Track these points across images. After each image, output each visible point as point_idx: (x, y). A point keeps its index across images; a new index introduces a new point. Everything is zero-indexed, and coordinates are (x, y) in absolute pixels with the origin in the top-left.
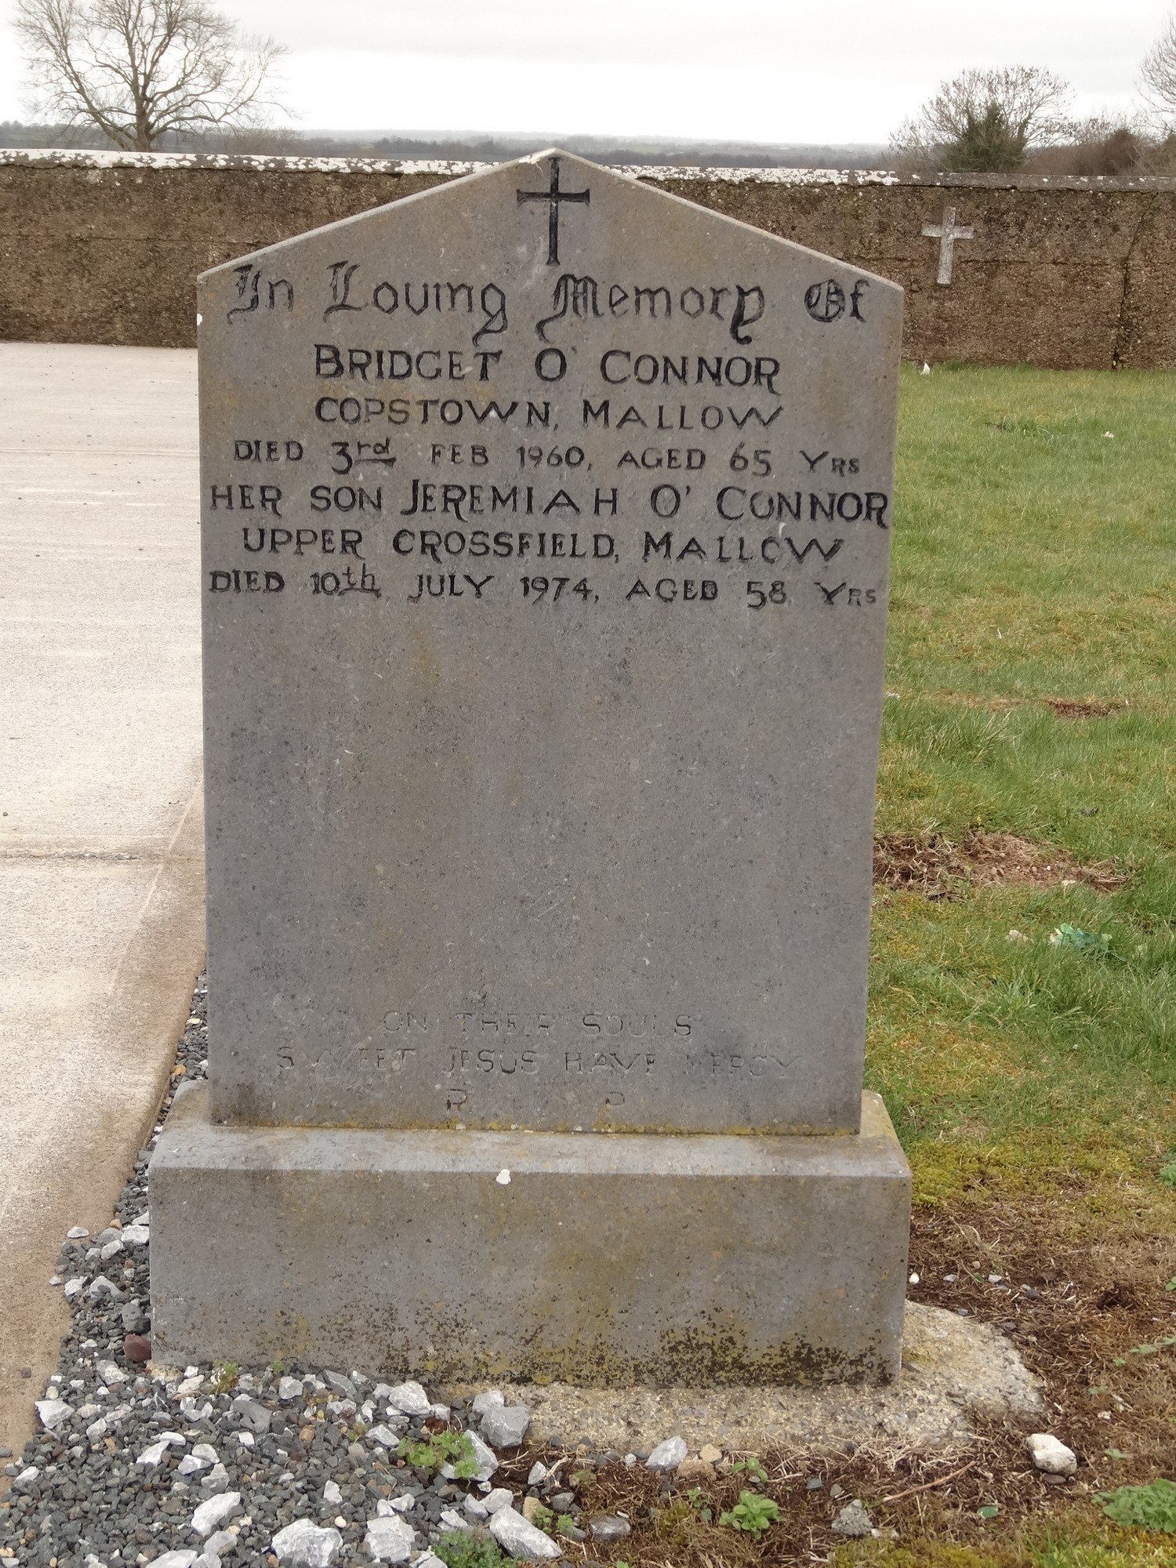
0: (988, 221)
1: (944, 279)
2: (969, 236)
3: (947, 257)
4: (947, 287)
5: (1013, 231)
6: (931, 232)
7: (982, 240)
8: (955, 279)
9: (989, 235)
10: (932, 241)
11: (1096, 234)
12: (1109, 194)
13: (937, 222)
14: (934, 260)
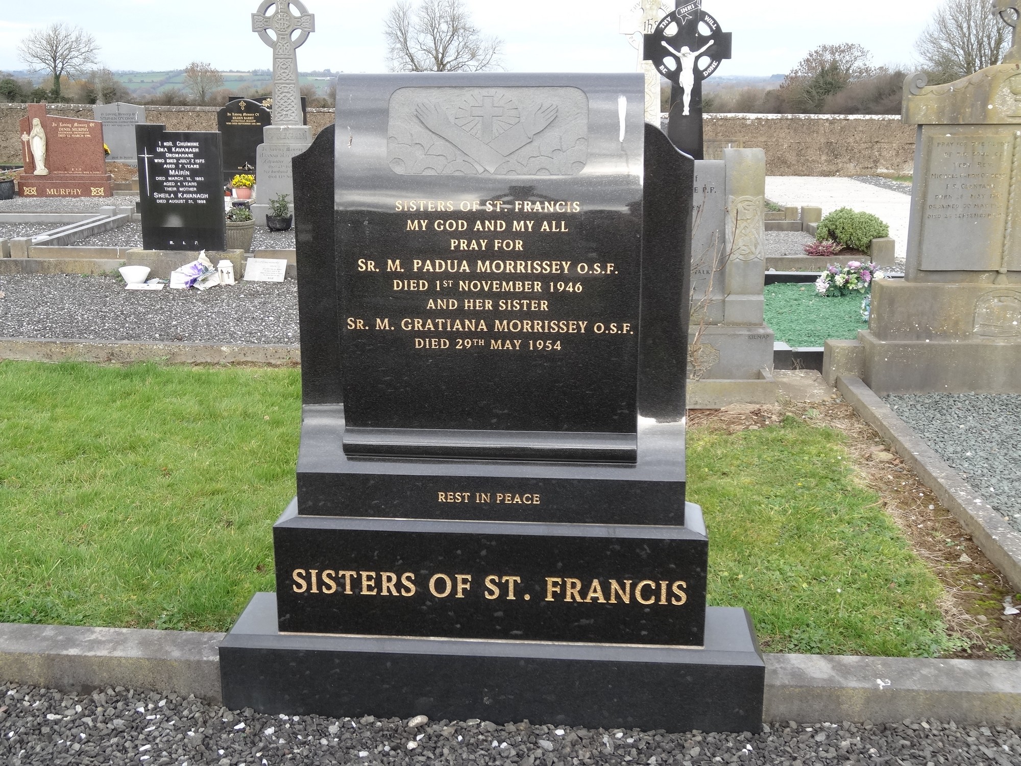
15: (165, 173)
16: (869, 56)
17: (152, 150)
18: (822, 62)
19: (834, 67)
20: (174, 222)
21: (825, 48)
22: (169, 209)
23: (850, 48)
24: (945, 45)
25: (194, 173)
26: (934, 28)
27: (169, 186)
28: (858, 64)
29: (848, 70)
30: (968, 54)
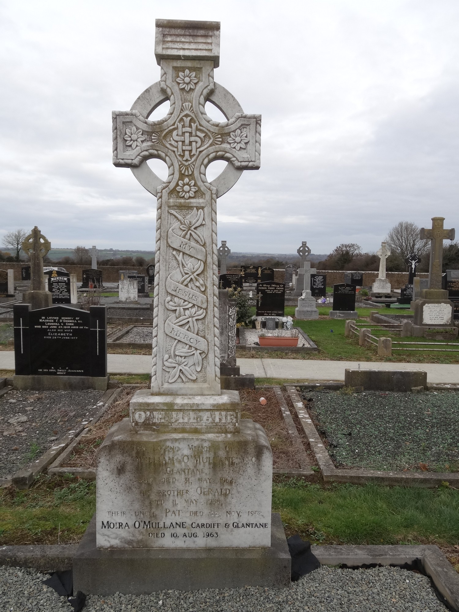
15: (316, 282)
16: (361, 249)
17: (314, 278)
18: (342, 251)
19: (347, 253)
20: (317, 291)
21: (343, 245)
22: (316, 288)
23: (353, 245)
24: (393, 245)
25: (321, 282)
26: (388, 239)
27: (317, 284)
28: (356, 252)
29: (352, 254)
30: (402, 249)
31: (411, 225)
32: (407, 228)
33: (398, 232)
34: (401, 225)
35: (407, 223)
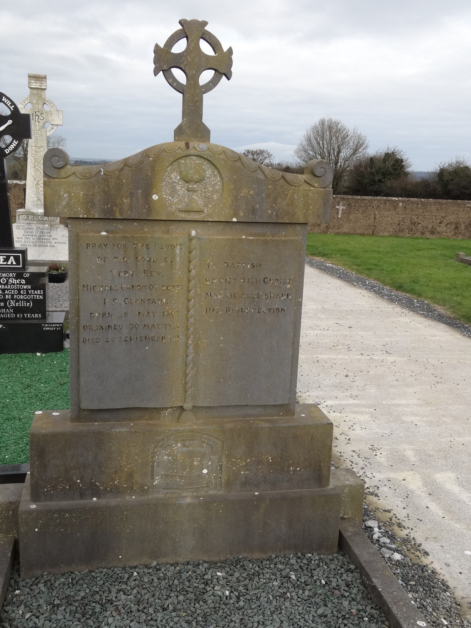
0: (348, 205)
1: (340, 216)
2: (345, 208)
3: (340, 212)
4: (340, 218)
5: (353, 207)
6: (337, 207)
7: (347, 209)
8: (342, 217)
9: (348, 208)
10: (337, 209)
11: (369, 208)
12: (372, 200)
13: (339, 205)
14: (338, 213)
16: (272, 157)
23: (262, 152)
28: (267, 161)
31: (337, 124)
32: (330, 128)
33: (318, 132)
34: (322, 123)
35: (330, 121)
